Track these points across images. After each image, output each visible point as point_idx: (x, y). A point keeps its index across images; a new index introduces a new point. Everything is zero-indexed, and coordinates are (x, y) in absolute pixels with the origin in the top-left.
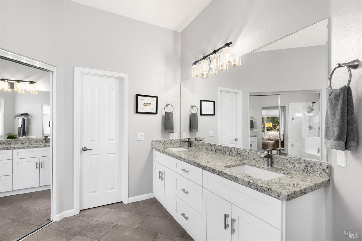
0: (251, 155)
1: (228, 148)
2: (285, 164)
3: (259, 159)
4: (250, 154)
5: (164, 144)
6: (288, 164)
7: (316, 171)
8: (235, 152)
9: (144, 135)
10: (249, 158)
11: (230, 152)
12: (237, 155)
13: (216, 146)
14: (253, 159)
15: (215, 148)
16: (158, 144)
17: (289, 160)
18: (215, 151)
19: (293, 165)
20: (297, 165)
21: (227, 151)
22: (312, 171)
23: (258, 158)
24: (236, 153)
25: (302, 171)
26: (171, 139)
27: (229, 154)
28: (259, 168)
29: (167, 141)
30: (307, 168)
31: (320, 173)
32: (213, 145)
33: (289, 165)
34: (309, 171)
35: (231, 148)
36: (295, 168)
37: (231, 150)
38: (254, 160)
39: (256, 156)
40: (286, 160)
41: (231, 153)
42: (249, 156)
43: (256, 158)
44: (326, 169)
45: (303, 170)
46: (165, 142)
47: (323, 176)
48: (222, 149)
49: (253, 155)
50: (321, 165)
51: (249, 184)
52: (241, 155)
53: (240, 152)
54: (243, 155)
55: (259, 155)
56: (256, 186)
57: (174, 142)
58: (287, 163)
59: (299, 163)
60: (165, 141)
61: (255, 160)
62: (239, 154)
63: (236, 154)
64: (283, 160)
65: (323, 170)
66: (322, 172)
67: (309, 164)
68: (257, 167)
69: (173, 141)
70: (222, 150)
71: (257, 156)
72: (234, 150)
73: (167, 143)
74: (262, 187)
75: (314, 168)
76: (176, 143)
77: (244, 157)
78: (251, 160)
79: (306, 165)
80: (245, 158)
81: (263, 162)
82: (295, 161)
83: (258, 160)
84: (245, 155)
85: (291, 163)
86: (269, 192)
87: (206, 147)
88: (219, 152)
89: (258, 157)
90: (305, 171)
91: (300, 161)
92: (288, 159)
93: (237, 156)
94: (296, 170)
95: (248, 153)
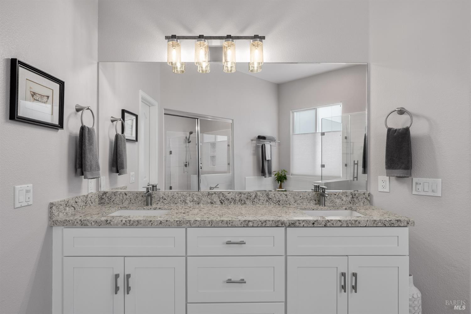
0: (291, 198)
1: (250, 193)
2: (333, 200)
3: (302, 200)
4: (289, 197)
5: (75, 209)
6: (337, 199)
7: (361, 200)
8: (263, 198)
9: (32, 191)
10: (287, 202)
11: (254, 198)
12: (268, 201)
13: (223, 194)
14: (293, 203)
15: (221, 197)
16: (63, 212)
17: (337, 195)
18: (221, 202)
19: (341, 200)
20: (344, 199)
21: (248, 198)
22: (358, 201)
23: (300, 200)
24: (266, 198)
25: (349, 204)
26: (86, 194)
27: (253, 203)
28: (317, 210)
29: (80, 200)
30: (353, 199)
31: (363, 202)
32: (215, 193)
33: (336, 201)
34: (355, 202)
35: (256, 193)
36: (343, 202)
37: (256, 196)
38: (295, 204)
39: (297, 198)
40: (334, 195)
41: (255, 200)
42: (287, 199)
43: (298, 201)
44: (368, 197)
45: (350, 202)
46: (77, 203)
47: (366, 204)
48: (237, 196)
49: (294, 197)
50: (364, 194)
51: (376, 223)
52: (275, 200)
53: (273, 196)
54: (278, 200)
55: (302, 195)
56: (383, 222)
57: (91, 200)
58: (335, 198)
59: (347, 196)
60: (77, 200)
61: (297, 203)
62: (271, 200)
63: (265, 200)
64: (331, 196)
65: (366, 198)
66: (366, 200)
67: (355, 195)
68: (313, 210)
69: (89, 199)
70: (238, 199)
71: (299, 197)
72: (261, 195)
73: (79, 204)
74: (390, 221)
75: (359, 198)
76: (94, 203)
77: (279, 202)
78: (291, 203)
79: (353, 197)
80: (282, 203)
81: (307, 203)
82: (343, 195)
83: (300, 202)
84: (281, 199)
85: (339, 198)
86: (398, 223)
87: (195, 199)
88: (231, 202)
89: (301, 198)
90: (352, 203)
91: (347, 194)
92: (335, 194)
93: (267, 203)
94: (344, 204)
95: (286, 195)
